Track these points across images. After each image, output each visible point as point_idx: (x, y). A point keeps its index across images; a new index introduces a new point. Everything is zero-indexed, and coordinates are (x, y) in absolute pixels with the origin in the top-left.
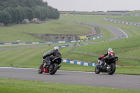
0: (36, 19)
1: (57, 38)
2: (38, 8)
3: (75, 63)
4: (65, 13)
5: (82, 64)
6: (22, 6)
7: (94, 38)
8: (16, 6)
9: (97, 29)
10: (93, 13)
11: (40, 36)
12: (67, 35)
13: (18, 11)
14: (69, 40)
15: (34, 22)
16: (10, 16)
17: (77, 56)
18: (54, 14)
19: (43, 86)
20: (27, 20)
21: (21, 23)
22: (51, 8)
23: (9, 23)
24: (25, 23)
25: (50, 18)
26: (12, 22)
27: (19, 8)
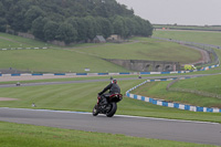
0: (115, 37)
1: (148, 66)
2: (119, 19)
3: (176, 107)
4: (161, 26)
5: (187, 109)
6: (94, 15)
7: (207, 68)
8: (85, 16)
9: (212, 54)
10: (206, 28)
11: (121, 63)
12: (164, 63)
13: (86, 22)
14: (167, 69)
15: (113, 41)
16: (75, 31)
17: (179, 95)
18: (143, 29)
19: (124, 142)
20: (101, 38)
21: (92, 42)
22: (138, 19)
23: (73, 41)
24: (98, 42)
25: (137, 34)
26: (78, 41)
27: (89, 18)
